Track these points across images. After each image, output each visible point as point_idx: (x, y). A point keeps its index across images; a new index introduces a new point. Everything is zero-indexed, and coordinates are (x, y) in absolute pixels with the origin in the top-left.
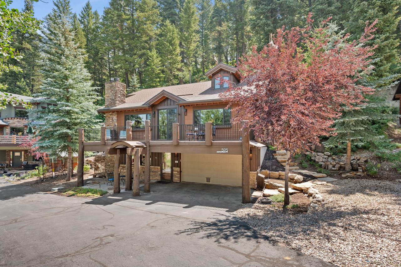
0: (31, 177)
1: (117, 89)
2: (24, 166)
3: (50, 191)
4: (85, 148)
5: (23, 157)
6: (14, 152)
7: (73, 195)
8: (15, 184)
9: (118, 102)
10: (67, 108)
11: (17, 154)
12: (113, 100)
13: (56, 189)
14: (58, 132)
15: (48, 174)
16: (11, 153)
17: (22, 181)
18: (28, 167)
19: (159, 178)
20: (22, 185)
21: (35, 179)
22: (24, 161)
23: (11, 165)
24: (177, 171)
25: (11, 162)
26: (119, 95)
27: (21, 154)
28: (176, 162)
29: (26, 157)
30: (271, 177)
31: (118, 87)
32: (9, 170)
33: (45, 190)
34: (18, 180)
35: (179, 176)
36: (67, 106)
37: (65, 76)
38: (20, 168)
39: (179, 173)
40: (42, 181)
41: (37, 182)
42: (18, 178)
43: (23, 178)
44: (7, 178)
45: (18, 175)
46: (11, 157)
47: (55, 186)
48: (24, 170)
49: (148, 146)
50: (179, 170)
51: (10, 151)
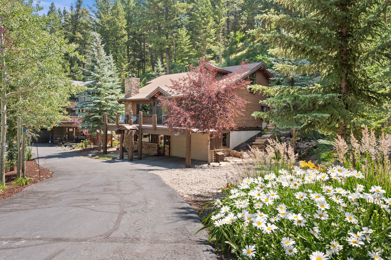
0: (78, 147)
1: (132, 83)
2: (75, 139)
3: (87, 156)
4: (108, 128)
5: (74, 132)
6: (69, 128)
7: (98, 158)
8: (69, 151)
9: (133, 93)
10: (98, 101)
11: (71, 130)
12: (129, 92)
13: (91, 155)
14: (92, 117)
15: (89, 146)
16: (67, 129)
17: (73, 150)
18: (78, 141)
19: (156, 152)
20: (73, 152)
21: (80, 149)
22: (76, 135)
23: (67, 138)
24: (167, 148)
25: (67, 136)
26: (134, 88)
27: (73, 130)
28: (167, 141)
29: (77, 133)
30: (236, 156)
31: (133, 82)
32: (66, 142)
33: (84, 156)
34: (71, 149)
35: (168, 151)
36: (98, 99)
37: (97, 78)
38: (73, 141)
39: (168, 149)
40: (84, 150)
41: (81, 151)
42: (71, 148)
43: (74, 148)
44: (64, 148)
45: (71, 146)
46: (67, 132)
47: (90, 153)
48: (75, 142)
49: (140, 129)
50: (168, 147)
51: (66, 127)
